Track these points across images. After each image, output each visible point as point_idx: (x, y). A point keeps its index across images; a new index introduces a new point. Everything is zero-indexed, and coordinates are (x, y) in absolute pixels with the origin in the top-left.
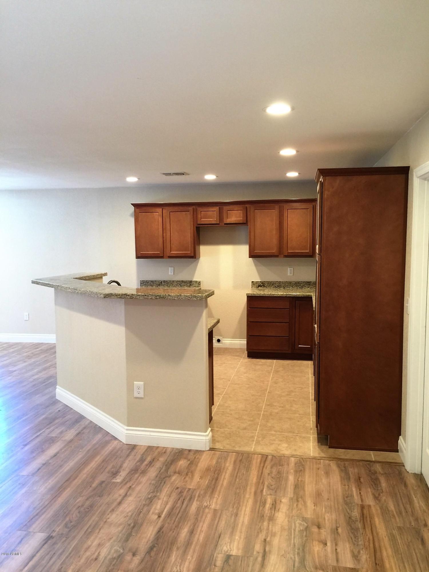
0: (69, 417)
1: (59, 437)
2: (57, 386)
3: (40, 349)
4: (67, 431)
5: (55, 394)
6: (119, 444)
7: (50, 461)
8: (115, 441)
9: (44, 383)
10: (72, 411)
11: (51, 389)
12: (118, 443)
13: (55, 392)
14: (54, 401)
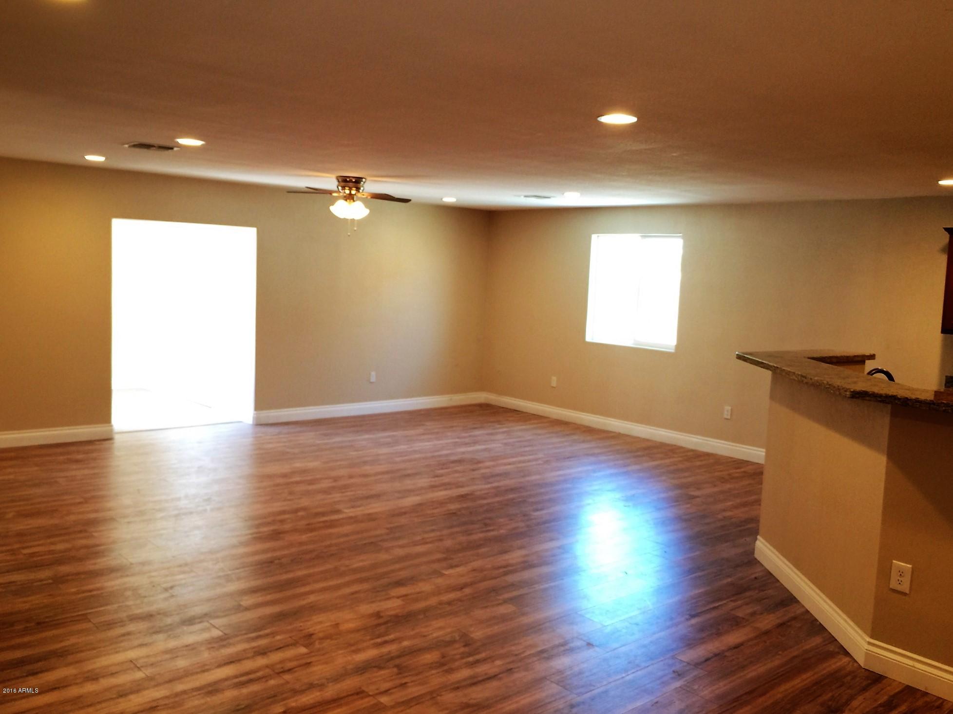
0: (770, 592)
1: (747, 620)
2: (759, 537)
3: (742, 470)
4: (762, 614)
5: (754, 549)
6: (851, 664)
7: (727, 654)
8: (844, 656)
9: (740, 526)
10: (778, 584)
11: (748, 539)
12: (849, 663)
13: (755, 545)
14: (750, 560)
